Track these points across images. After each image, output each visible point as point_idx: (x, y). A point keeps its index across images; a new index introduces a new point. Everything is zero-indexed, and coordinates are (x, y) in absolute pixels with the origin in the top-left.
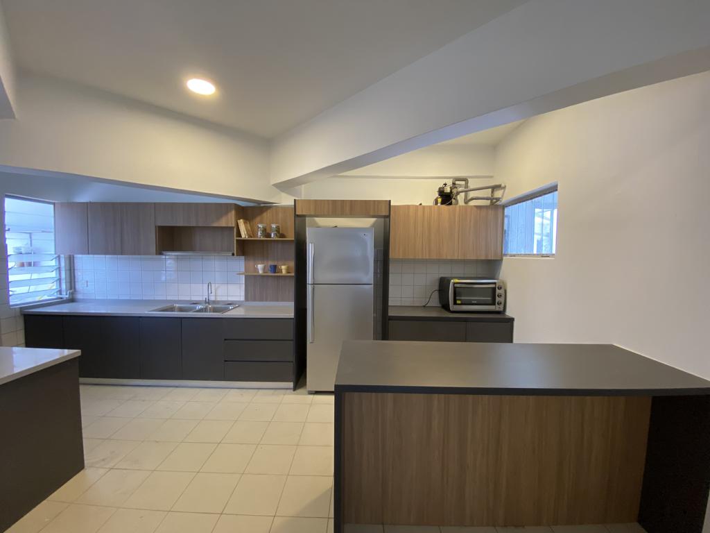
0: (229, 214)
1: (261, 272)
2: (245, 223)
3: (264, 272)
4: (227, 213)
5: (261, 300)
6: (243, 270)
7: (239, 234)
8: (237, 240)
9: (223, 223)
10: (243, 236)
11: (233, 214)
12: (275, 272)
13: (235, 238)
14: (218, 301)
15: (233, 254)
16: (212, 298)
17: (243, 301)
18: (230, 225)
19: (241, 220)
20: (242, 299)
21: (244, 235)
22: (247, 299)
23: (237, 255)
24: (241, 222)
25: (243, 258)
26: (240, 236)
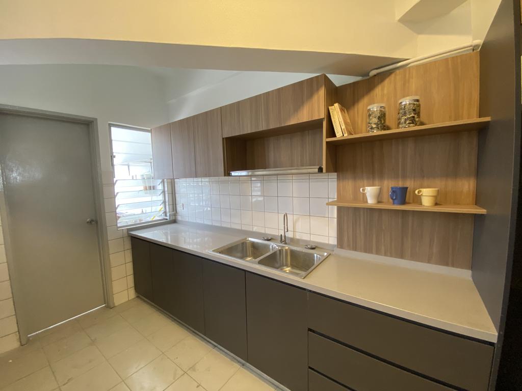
0: (315, 98)
1: (371, 201)
2: (342, 110)
3: (379, 202)
4: (311, 95)
5: (367, 250)
6: (334, 196)
7: (331, 132)
8: (327, 142)
9: (304, 116)
10: (339, 135)
11: (321, 94)
12: (404, 202)
13: (325, 140)
14: (298, 240)
15: (320, 170)
16: (290, 235)
17: (334, 246)
18: (316, 117)
19: (336, 105)
20: (333, 241)
21: (341, 132)
22: (341, 244)
23: (328, 171)
24: (335, 110)
25: (335, 175)
26: (334, 136)
